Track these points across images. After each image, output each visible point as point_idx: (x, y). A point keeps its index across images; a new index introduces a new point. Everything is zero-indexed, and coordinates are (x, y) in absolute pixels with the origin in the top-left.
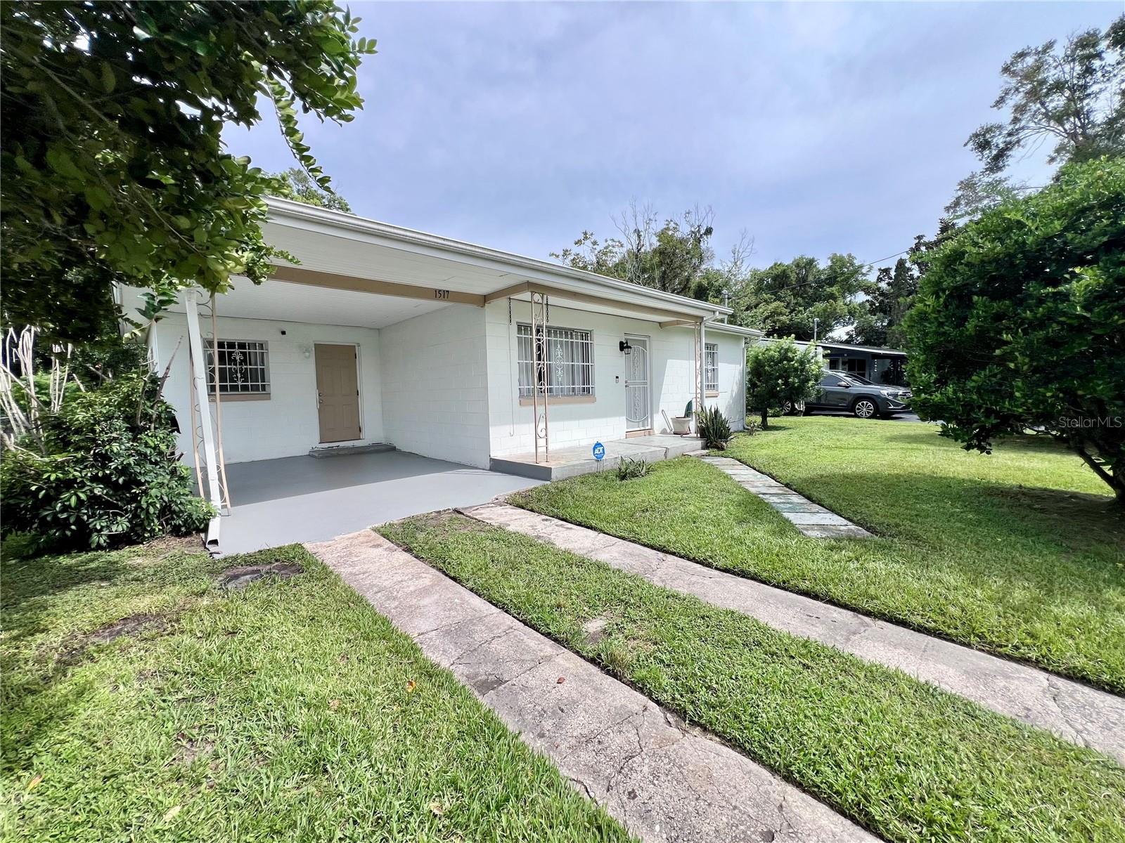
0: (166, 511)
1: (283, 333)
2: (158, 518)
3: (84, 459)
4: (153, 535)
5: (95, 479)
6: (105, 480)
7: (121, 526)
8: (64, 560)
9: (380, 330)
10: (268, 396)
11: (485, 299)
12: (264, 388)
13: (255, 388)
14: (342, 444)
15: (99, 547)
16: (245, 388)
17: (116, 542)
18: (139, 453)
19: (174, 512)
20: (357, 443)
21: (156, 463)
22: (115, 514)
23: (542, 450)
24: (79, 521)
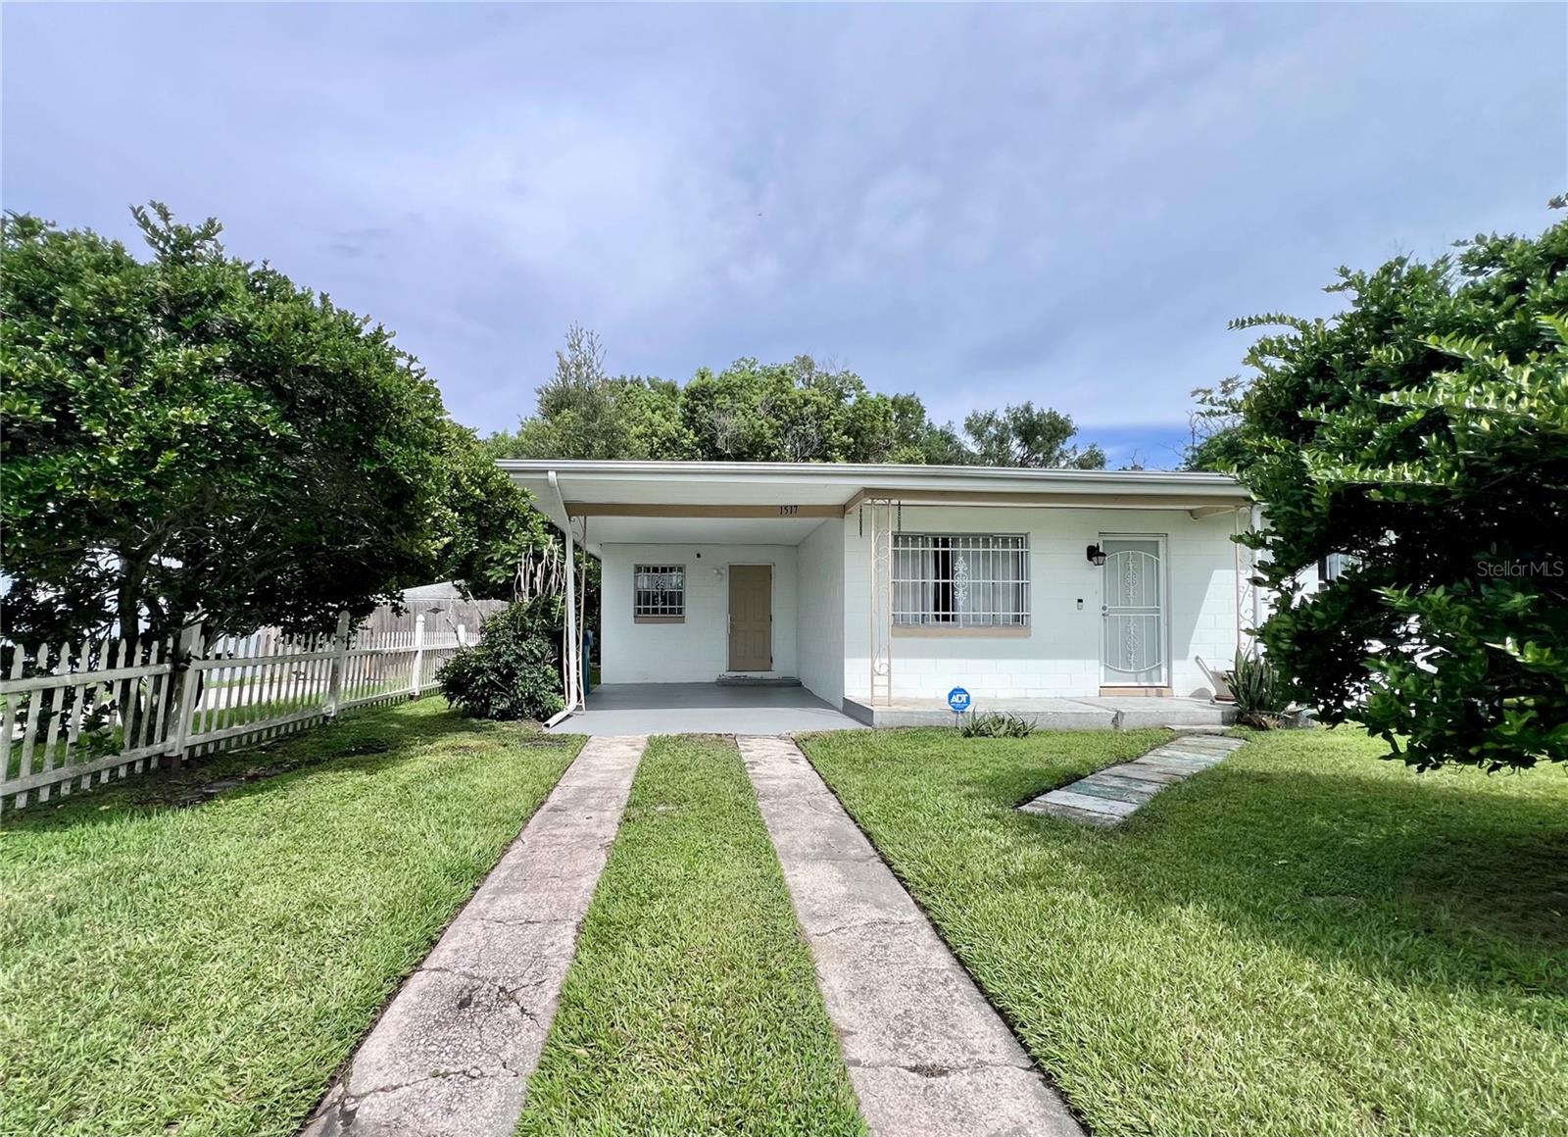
0: (531, 700)
1: (699, 556)
2: (528, 704)
3: (490, 655)
4: (523, 717)
5: (493, 669)
6: (496, 670)
7: (504, 705)
8: (475, 721)
9: (796, 547)
10: (682, 620)
11: (842, 510)
12: (680, 611)
13: (672, 611)
14: (749, 674)
15: (493, 717)
16: (664, 611)
17: (504, 716)
18: (517, 654)
19: (537, 702)
20: (766, 675)
21: (532, 663)
22: (502, 696)
23: (878, 692)
24: (482, 696)
